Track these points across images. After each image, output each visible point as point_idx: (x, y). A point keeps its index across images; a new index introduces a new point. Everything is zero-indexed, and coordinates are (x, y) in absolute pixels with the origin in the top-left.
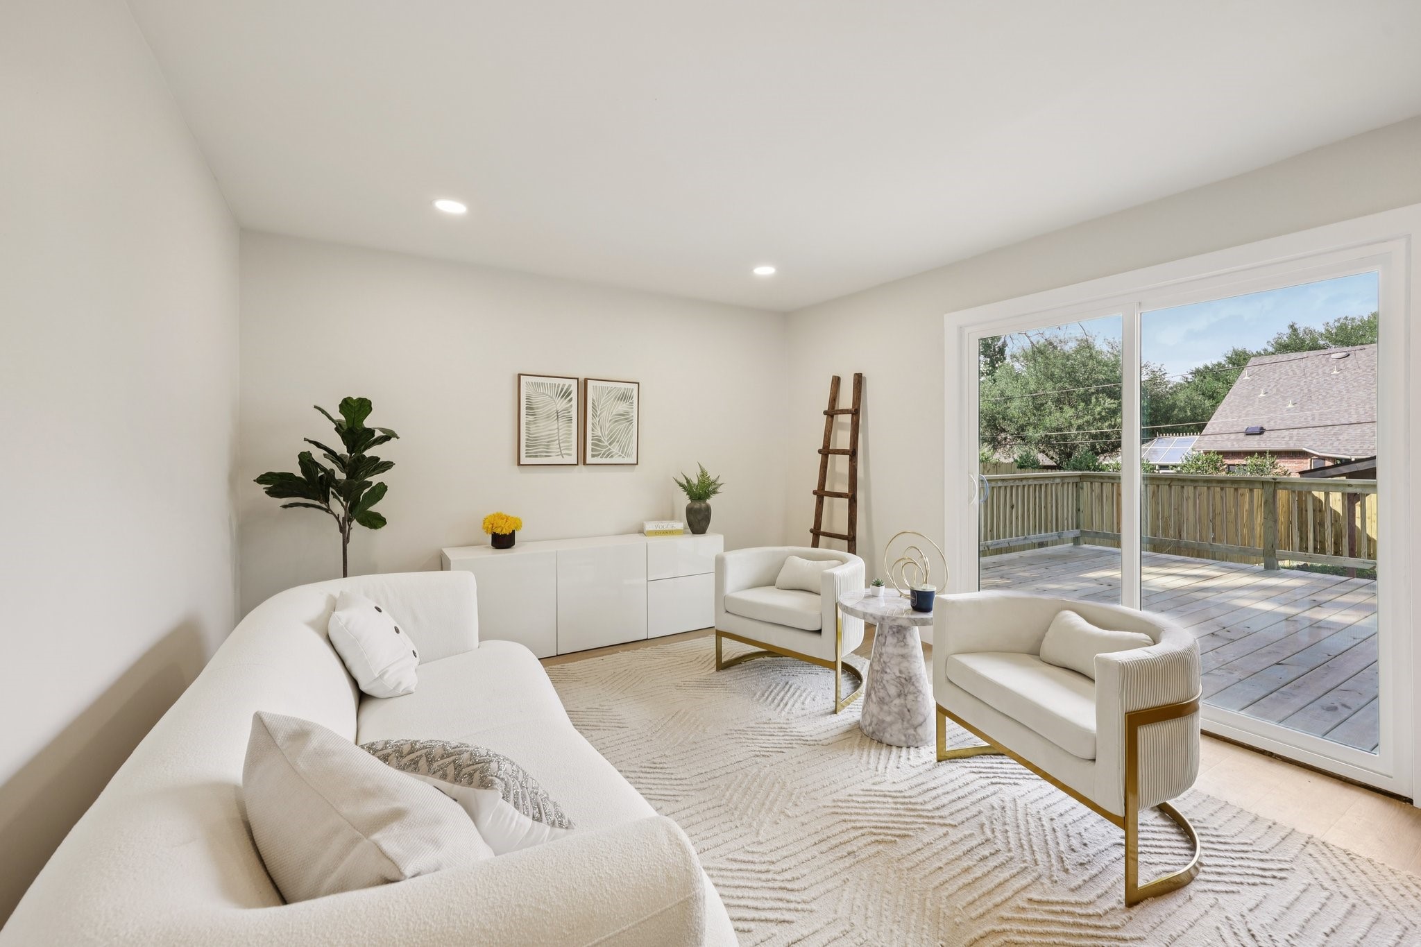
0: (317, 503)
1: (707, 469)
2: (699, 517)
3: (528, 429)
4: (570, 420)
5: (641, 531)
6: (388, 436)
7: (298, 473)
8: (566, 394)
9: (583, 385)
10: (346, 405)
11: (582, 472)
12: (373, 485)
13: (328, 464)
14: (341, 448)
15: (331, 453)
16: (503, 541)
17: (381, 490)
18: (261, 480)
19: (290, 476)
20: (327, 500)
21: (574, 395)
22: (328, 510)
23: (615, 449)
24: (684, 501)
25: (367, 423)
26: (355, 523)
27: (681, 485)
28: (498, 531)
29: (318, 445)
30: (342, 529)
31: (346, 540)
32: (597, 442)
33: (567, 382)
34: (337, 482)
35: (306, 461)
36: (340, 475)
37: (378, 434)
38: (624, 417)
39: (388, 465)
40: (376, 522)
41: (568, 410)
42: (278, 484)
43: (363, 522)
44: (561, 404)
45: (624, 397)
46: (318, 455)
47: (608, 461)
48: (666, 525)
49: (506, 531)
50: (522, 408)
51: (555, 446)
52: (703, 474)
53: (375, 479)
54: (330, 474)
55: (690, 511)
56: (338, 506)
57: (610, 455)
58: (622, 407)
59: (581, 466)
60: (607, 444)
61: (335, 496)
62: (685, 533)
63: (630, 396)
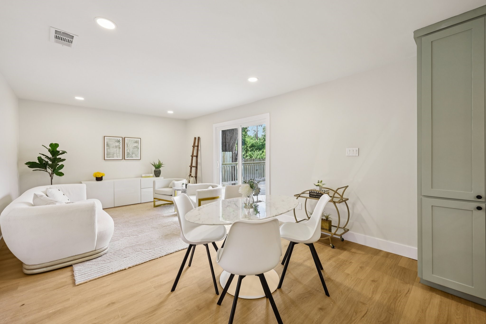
0: (43, 169)
1: (160, 161)
2: (157, 173)
3: (107, 150)
4: (120, 148)
5: (142, 177)
6: (64, 153)
7: (37, 162)
8: (119, 141)
9: (124, 139)
10: (51, 145)
11: (124, 162)
12: (60, 165)
13: (46, 160)
14: (50, 156)
15: (47, 157)
16: (99, 179)
17: (62, 166)
18: (27, 164)
19: (36, 162)
20: (46, 169)
21: (121, 141)
22: (46, 171)
23: (134, 155)
24: (154, 169)
25: (58, 149)
26: (54, 175)
27: (153, 165)
28: (97, 176)
29: (43, 155)
30: (51, 176)
31: (52, 179)
32: (128, 154)
33: (119, 138)
34: (49, 164)
35: (40, 159)
36: (50, 163)
37: (61, 152)
38: (136, 147)
39: (64, 160)
40: (61, 174)
41: (119, 145)
42: (32, 165)
43: (57, 174)
44: (117, 144)
45: (136, 142)
46: (43, 157)
47: (132, 158)
48: (148, 175)
49: (100, 176)
50: (106, 145)
51: (115, 155)
52: (159, 162)
53: (60, 163)
54: (47, 162)
55: (155, 171)
56: (49, 170)
57: (132, 157)
58: (136, 145)
59: (123, 160)
60: (131, 154)
61: (48, 168)
62: (153, 176)
63: (138, 141)
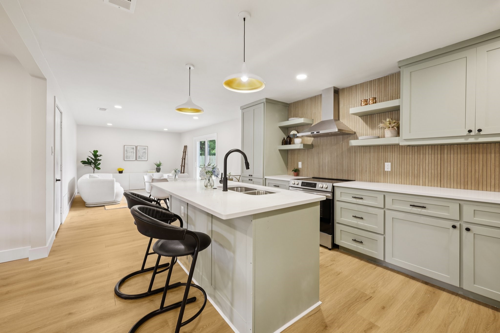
0: (90, 165)
1: (160, 161)
3: (126, 154)
4: (134, 153)
5: (148, 172)
6: (100, 156)
7: (87, 161)
8: (133, 149)
9: (136, 147)
10: (94, 151)
11: (136, 162)
12: (98, 163)
13: (91, 160)
14: (93, 157)
15: (92, 158)
16: (121, 172)
17: (99, 164)
18: (81, 162)
19: (86, 161)
20: (91, 165)
21: (135, 149)
22: (91, 166)
23: (143, 158)
24: (156, 167)
25: (98, 154)
26: (95, 168)
27: (155, 164)
28: (119, 171)
29: (90, 157)
30: (93, 169)
31: (94, 171)
32: (139, 157)
33: (133, 146)
34: (93, 162)
35: (88, 159)
36: (93, 161)
37: (99, 155)
38: (145, 152)
39: (100, 160)
40: (99, 169)
41: (134, 151)
42: (84, 162)
43: (97, 169)
44: (132, 150)
45: (145, 149)
46: (90, 158)
47: (142, 160)
48: (152, 171)
49: (121, 170)
50: (125, 151)
51: (131, 157)
52: (160, 162)
53: (99, 162)
54: (92, 161)
55: (157, 169)
56: (93, 166)
58: (144, 151)
60: (141, 157)
61: (92, 165)
62: (155, 172)
63: (146, 148)
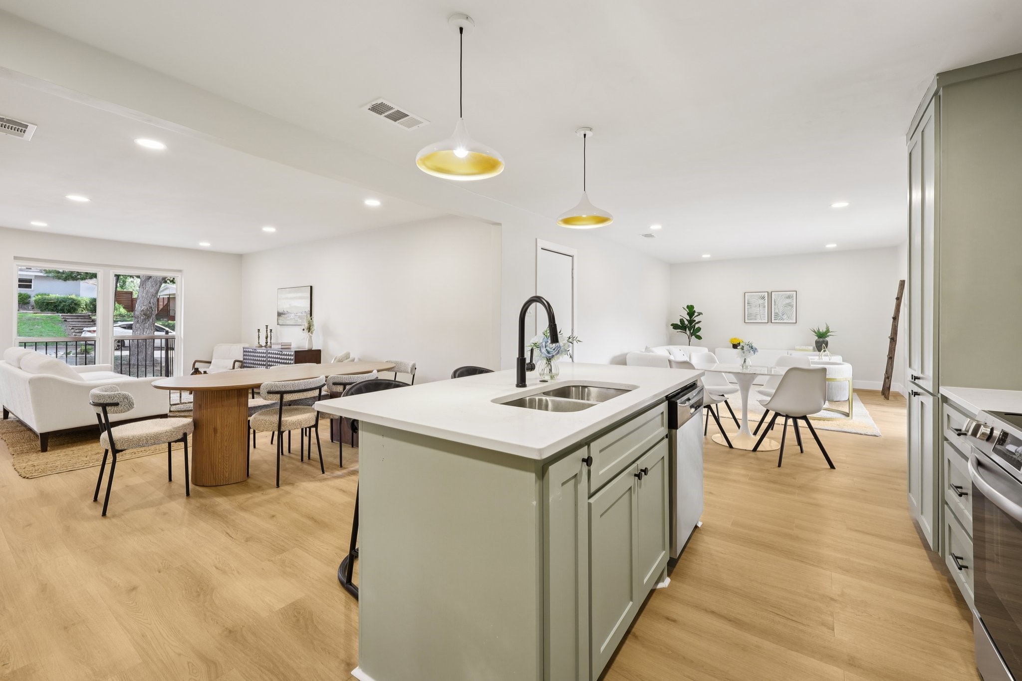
0: (684, 331)
1: (828, 326)
2: (821, 345)
3: (748, 311)
4: (764, 307)
6: (700, 314)
7: (679, 324)
8: (763, 298)
9: (770, 295)
10: (688, 307)
11: (770, 326)
13: (686, 321)
14: (688, 318)
15: (686, 319)
16: (736, 346)
17: (699, 329)
18: (671, 325)
20: (686, 331)
21: (766, 298)
22: (686, 333)
23: (785, 317)
24: (816, 338)
25: (694, 311)
26: (692, 337)
27: (814, 332)
28: (734, 343)
29: (683, 317)
30: (689, 338)
31: (689, 341)
32: (777, 315)
33: (763, 294)
34: (688, 326)
35: (682, 321)
37: (697, 313)
38: (790, 305)
39: (700, 322)
40: (699, 338)
41: (764, 303)
42: (675, 326)
43: (694, 337)
44: (761, 301)
45: (789, 297)
47: (782, 321)
48: (804, 347)
49: (737, 343)
50: (747, 304)
51: (758, 316)
52: (827, 328)
53: (698, 326)
54: (687, 324)
55: (817, 342)
56: (688, 332)
57: (782, 319)
58: (788, 301)
59: (769, 323)
60: (781, 315)
61: (688, 330)
62: (813, 350)
63: (792, 296)
